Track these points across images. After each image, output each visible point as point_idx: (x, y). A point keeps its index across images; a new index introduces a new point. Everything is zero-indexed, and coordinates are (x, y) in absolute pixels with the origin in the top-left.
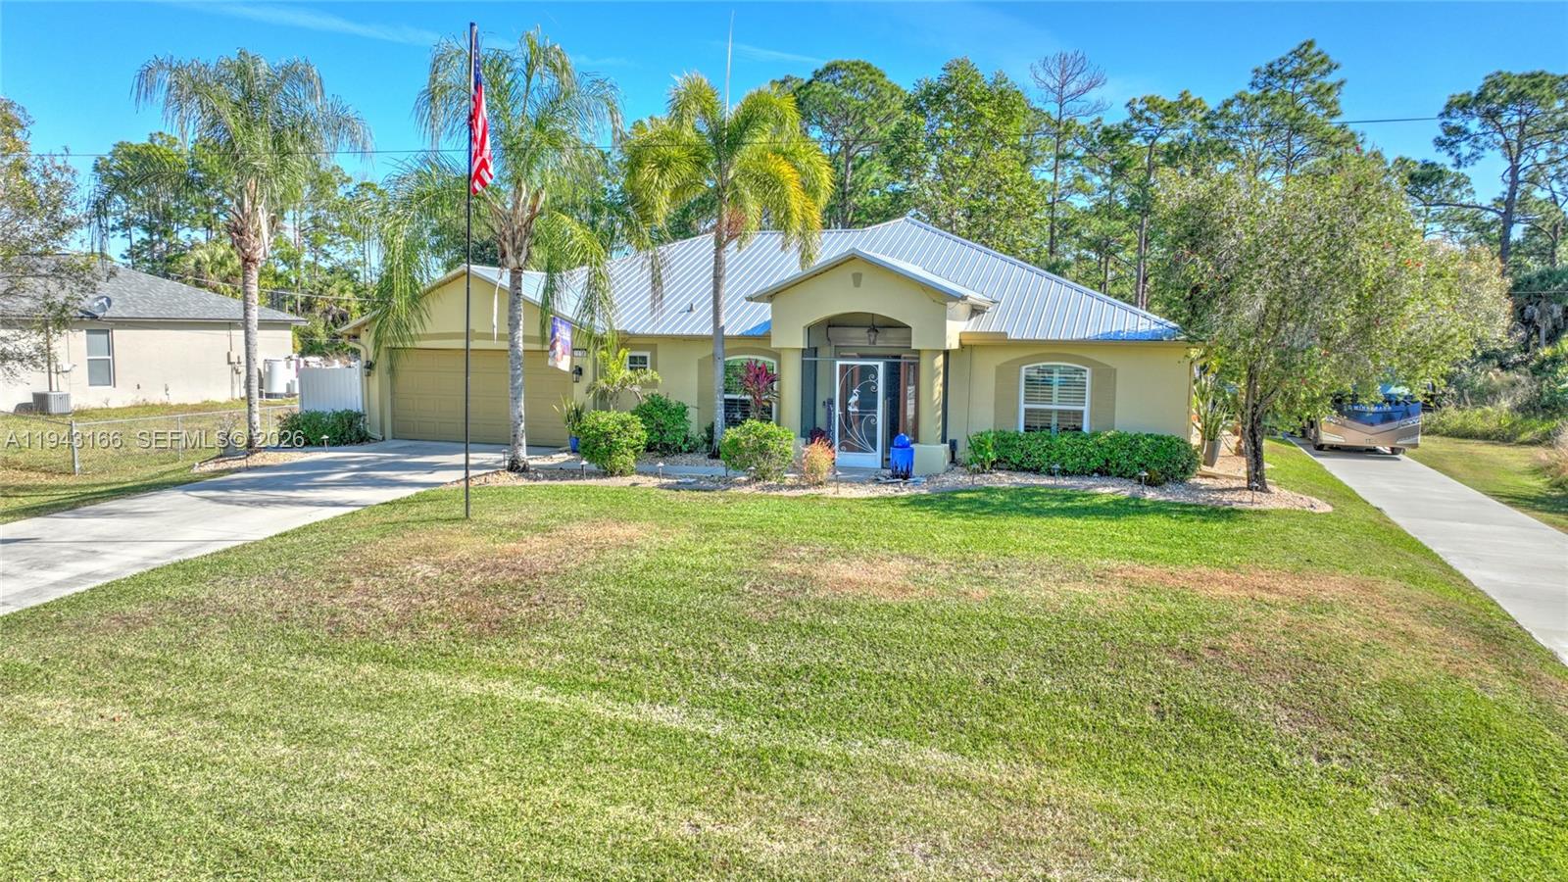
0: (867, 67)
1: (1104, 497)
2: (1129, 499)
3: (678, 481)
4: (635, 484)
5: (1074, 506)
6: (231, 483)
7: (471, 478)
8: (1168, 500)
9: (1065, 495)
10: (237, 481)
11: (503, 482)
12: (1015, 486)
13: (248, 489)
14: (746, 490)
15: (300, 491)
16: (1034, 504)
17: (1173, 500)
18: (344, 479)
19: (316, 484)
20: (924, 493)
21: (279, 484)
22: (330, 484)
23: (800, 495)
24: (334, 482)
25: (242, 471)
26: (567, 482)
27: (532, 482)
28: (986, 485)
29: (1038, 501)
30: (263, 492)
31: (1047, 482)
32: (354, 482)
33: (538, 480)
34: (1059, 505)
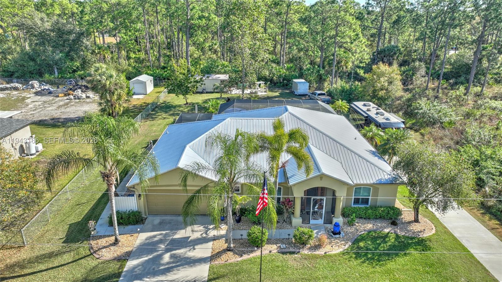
1: (392, 237)
2: (397, 237)
3: (280, 246)
4: (270, 252)
5: (390, 246)
6: (136, 272)
7: (219, 257)
8: (405, 235)
9: (382, 237)
10: (136, 270)
11: (232, 258)
12: (366, 233)
13: (149, 277)
14: (305, 252)
15: (168, 274)
16: (381, 247)
17: (406, 235)
18: (172, 260)
19: (167, 266)
20: (350, 244)
21: (154, 269)
22: (171, 265)
23: (323, 253)
24: (171, 263)
25: (128, 258)
26: (252, 255)
27: (241, 257)
28: (360, 234)
29: (380, 244)
30: (157, 278)
31: (369, 226)
32: (177, 262)
33: (241, 256)
34: (386, 246)
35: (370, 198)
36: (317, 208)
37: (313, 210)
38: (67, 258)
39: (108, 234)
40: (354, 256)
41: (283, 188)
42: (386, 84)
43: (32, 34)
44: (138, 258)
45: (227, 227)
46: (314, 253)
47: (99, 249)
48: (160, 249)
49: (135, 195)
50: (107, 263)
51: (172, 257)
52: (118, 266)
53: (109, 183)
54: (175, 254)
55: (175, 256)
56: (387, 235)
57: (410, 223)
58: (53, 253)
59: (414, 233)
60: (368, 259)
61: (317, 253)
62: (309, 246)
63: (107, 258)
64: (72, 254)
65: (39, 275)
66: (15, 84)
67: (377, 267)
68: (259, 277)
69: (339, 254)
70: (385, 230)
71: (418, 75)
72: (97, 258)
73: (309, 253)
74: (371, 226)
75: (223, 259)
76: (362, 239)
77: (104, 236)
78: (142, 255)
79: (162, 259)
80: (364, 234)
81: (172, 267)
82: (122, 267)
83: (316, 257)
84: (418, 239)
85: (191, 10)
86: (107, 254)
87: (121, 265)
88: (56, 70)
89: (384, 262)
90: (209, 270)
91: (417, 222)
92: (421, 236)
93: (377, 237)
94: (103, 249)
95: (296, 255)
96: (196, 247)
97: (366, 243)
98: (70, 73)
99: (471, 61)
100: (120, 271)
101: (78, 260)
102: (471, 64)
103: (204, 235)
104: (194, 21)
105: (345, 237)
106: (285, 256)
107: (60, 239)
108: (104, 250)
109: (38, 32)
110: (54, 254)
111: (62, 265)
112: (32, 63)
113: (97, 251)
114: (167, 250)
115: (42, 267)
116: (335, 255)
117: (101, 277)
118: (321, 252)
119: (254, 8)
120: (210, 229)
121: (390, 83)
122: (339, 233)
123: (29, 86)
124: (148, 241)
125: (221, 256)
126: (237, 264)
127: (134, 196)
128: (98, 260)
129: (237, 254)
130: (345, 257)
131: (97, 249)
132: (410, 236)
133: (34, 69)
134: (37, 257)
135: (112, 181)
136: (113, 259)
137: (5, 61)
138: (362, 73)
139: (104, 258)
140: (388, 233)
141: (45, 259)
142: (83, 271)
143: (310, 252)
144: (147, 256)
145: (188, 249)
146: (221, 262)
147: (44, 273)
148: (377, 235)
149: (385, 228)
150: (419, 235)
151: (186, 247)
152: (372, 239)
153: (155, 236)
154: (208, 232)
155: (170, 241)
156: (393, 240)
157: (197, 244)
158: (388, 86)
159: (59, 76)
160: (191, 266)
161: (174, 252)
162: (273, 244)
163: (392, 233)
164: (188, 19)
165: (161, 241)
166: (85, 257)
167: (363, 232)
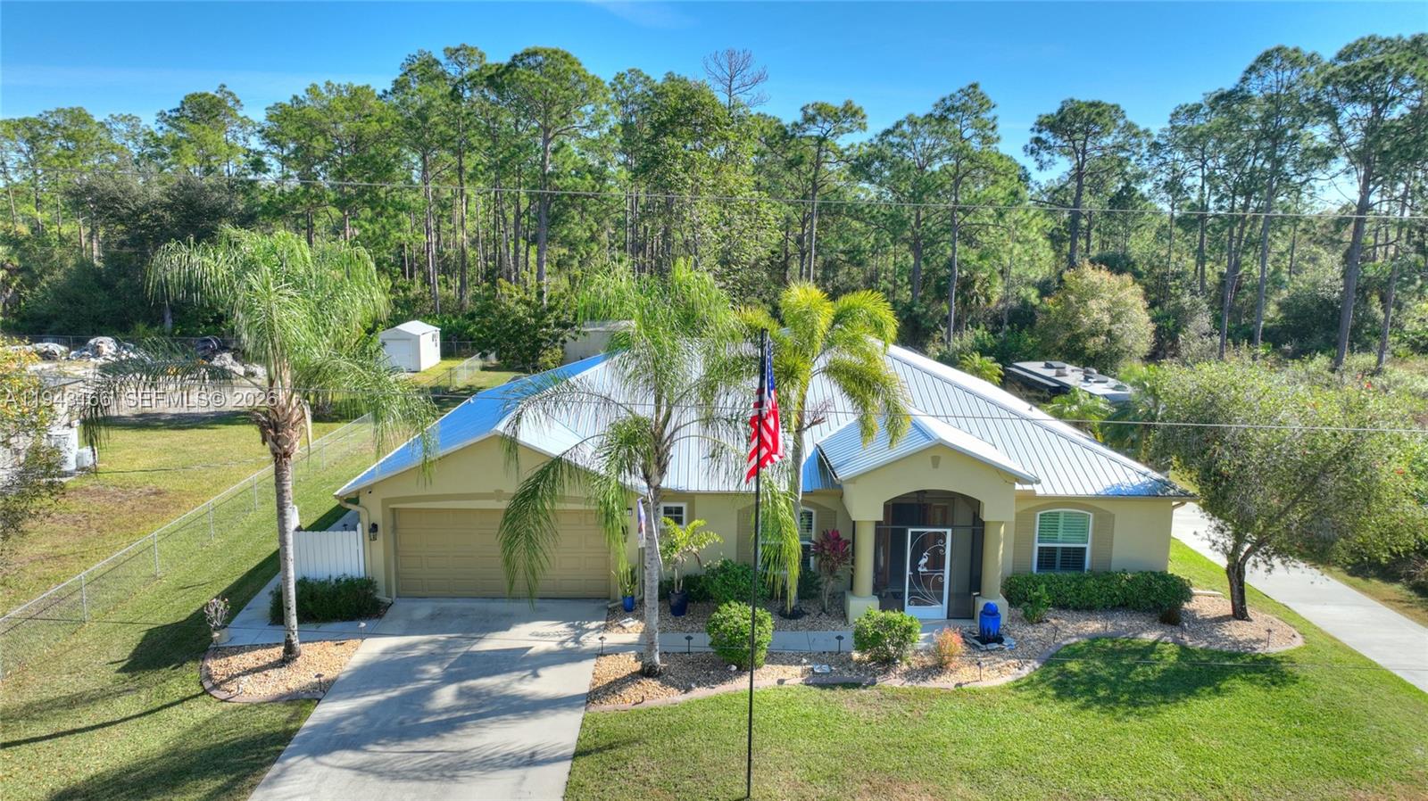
0: (566, 56)
1: (1167, 652)
2: (1185, 651)
3: (812, 669)
4: (781, 682)
5: (1164, 671)
6: (343, 729)
7: (614, 692)
8: (1207, 647)
9: (1136, 651)
10: (344, 724)
11: (657, 695)
12: (1083, 641)
13: (383, 741)
14: (893, 682)
15: (445, 735)
16: (1138, 674)
17: (1212, 647)
18: (462, 702)
19: (444, 717)
20: (1037, 667)
21: (401, 723)
22: (459, 714)
23: (952, 686)
24: (458, 710)
25: (320, 697)
26: (720, 689)
27: (686, 692)
28: (1064, 643)
29: (1131, 668)
30: (410, 746)
31: (1094, 626)
32: (481, 706)
33: (688, 689)
34: (1153, 671)
35: (1088, 546)
36: (926, 565)
37: (911, 570)
38: (125, 706)
39: (265, 642)
40: (1052, 692)
41: (818, 513)
42: (1106, 318)
43: (111, 216)
44: (352, 697)
45: (643, 625)
46: (923, 685)
47: (231, 678)
48: (427, 676)
49: (359, 526)
50: (253, 708)
51: (461, 694)
52: (285, 716)
53: (279, 451)
54: (471, 689)
55: (474, 693)
56: (1152, 647)
57: (1220, 620)
58: (82, 695)
59: (1236, 643)
60: (1098, 701)
61: (932, 684)
62: (905, 667)
63: (255, 698)
64: (143, 697)
65: (26, 750)
66: (46, 344)
67: (1131, 719)
68: (747, 740)
69: (1003, 690)
70: (1144, 635)
71: (1191, 329)
72: (222, 701)
73: (907, 685)
74: (1098, 626)
75: (628, 699)
76: (1074, 653)
77: (253, 648)
78: (367, 689)
79: (430, 699)
80: (1076, 643)
81: (463, 719)
82: (298, 717)
83: (932, 695)
84: (1253, 658)
85: (555, 152)
86: (256, 689)
87: (296, 714)
88: (168, 315)
89: (1152, 709)
90: (583, 726)
91: (1243, 619)
92: (1259, 651)
93: (1121, 651)
94: (243, 675)
95: (864, 691)
96: (542, 672)
97: (1085, 662)
98: (207, 324)
99: (1337, 294)
100: (293, 726)
101: (159, 709)
102: (1338, 303)
103: (570, 645)
104: (561, 180)
105: (1019, 650)
106: (827, 693)
107: (112, 663)
108: (245, 679)
109: (130, 209)
110: (87, 697)
111: (103, 725)
112: (102, 295)
113: (222, 682)
114: (448, 679)
115: (40, 730)
116: (991, 690)
117: (227, 742)
118: (945, 682)
119: (728, 121)
120: (588, 630)
121: (1116, 318)
122: (1000, 640)
123: (86, 350)
124: (388, 657)
125: (620, 689)
126: (673, 710)
127: (355, 529)
128: (224, 705)
129: (672, 685)
130: (1024, 694)
131: (224, 678)
132: (1225, 650)
133: (107, 312)
134: (29, 706)
135: (288, 440)
136: (270, 698)
137: (28, 292)
138: (1033, 296)
139: (245, 698)
140: (1155, 643)
141: (54, 712)
142: (170, 733)
143: (910, 684)
144: (382, 693)
145: (516, 675)
146: (621, 706)
147: (47, 743)
148: (1119, 647)
149: (1142, 629)
150: (1255, 649)
151: (510, 671)
152: (1106, 654)
153: (412, 646)
154: (582, 638)
155: (459, 659)
156: (1173, 658)
157: (546, 665)
158: (1110, 324)
159: (174, 330)
160: (526, 717)
161: (471, 683)
162: (790, 663)
163: (1166, 643)
164: (544, 175)
165: (431, 658)
166: (183, 700)
167: (1075, 640)
